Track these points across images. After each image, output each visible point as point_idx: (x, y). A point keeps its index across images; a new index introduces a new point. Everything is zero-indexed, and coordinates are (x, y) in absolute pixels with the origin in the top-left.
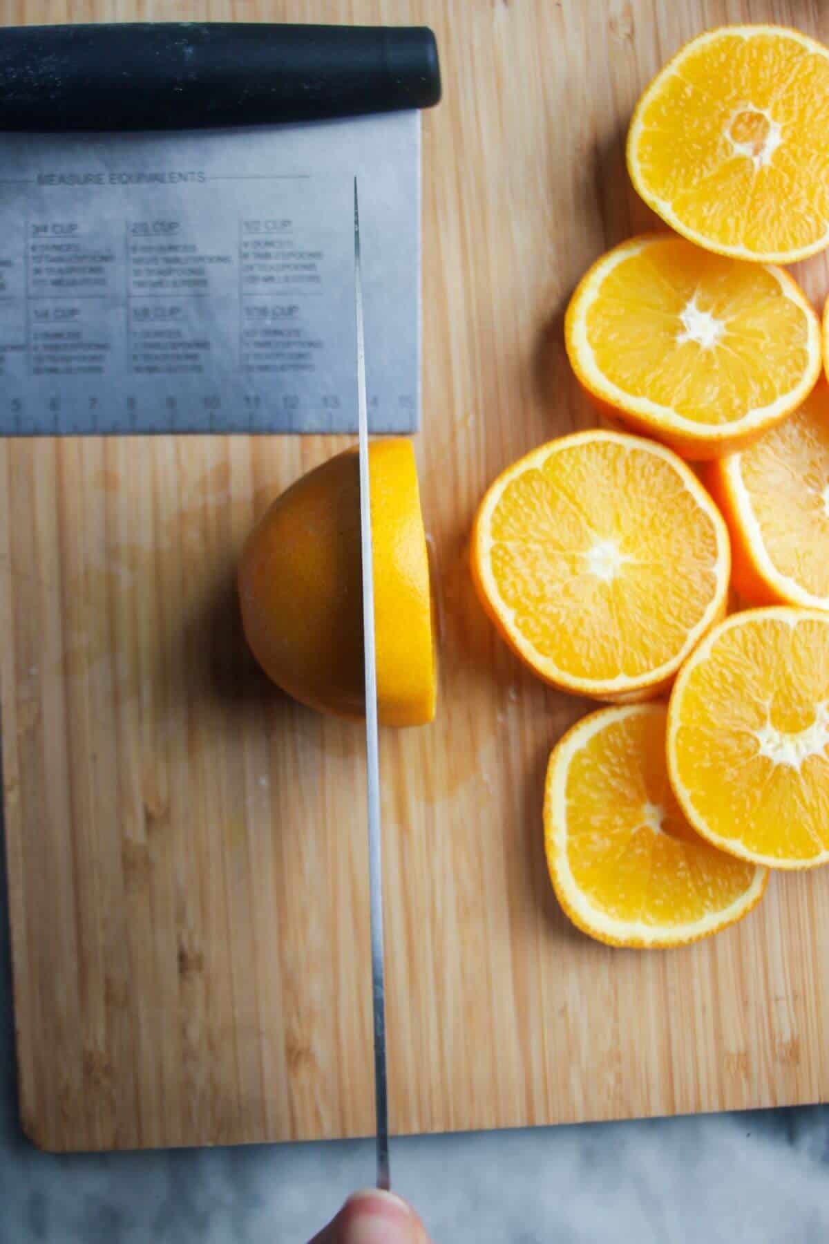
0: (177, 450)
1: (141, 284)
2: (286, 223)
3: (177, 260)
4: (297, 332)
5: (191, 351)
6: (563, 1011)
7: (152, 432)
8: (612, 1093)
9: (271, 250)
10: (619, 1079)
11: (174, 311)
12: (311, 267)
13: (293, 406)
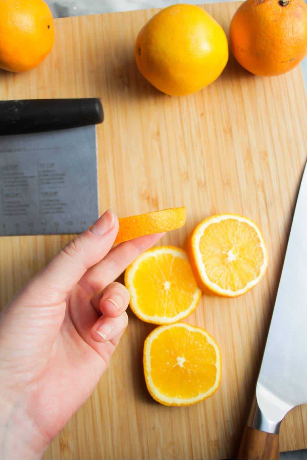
0: (20, 240)
1: (6, 186)
2: (53, 164)
3: (17, 178)
4: (58, 201)
5: (24, 208)
6: (154, 428)
7: (11, 235)
8: (172, 456)
9: (48, 173)
10: (174, 451)
11: (17, 195)
12: (62, 178)
13: (58, 225)
